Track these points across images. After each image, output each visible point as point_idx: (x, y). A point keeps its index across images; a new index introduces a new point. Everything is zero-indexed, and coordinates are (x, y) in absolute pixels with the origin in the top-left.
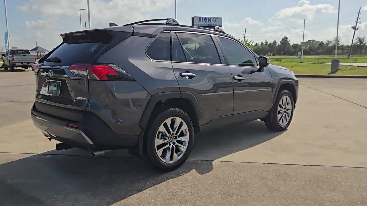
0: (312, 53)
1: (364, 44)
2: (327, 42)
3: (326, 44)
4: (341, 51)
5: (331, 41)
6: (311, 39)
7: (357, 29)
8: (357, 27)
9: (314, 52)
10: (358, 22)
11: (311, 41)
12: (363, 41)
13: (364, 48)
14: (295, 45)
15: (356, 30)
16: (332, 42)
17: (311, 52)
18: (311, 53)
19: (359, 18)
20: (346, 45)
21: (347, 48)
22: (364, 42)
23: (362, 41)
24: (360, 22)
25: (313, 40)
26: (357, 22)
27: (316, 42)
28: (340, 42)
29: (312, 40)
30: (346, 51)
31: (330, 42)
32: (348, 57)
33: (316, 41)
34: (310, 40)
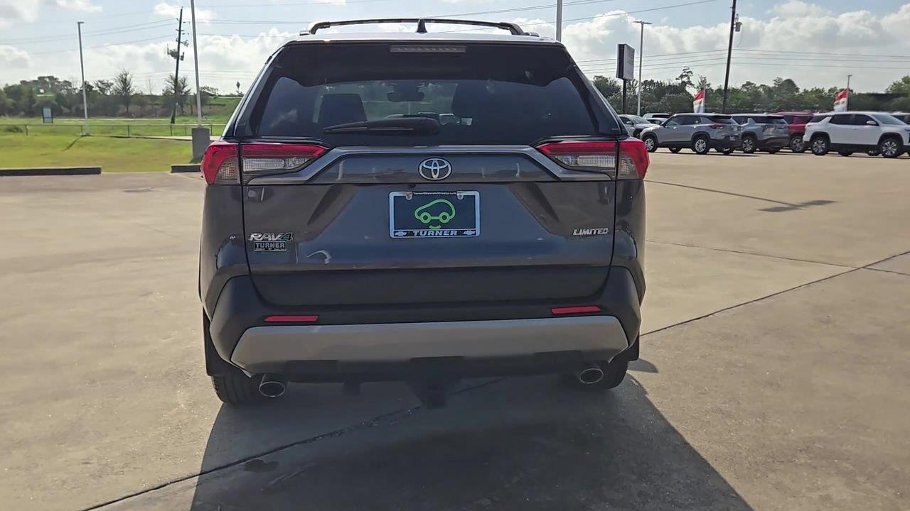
0: (66, 110)
1: (187, 93)
2: (100, 84)
3: (97, 89)
4: (140, 107)
5: (112, 82)
6: (46, 75)
7: (182, 59)
8: (181, 54)
9: (69, 108)
10: (181, 41)
11: (48, 80)
12: (184, 87)
13: (188, 101)
14: (11, 87)
15: (180, 61)
16: (112, 84)
17: (62, 107)
18: (62, 111)
19: (182, 32)
20: (147, 93)
21: (149, 102)
22: (186, 89)
23: (182, 85)
24: (186, 42)
25: (52, 77)
26: (179, 43)
27: (59, 82)
28: (132, 87)
29: (49, 77)
30: (148, 108)
31: (109, 85)
32: (173, 122)
33: (59, 80)
34: (44, 77)
